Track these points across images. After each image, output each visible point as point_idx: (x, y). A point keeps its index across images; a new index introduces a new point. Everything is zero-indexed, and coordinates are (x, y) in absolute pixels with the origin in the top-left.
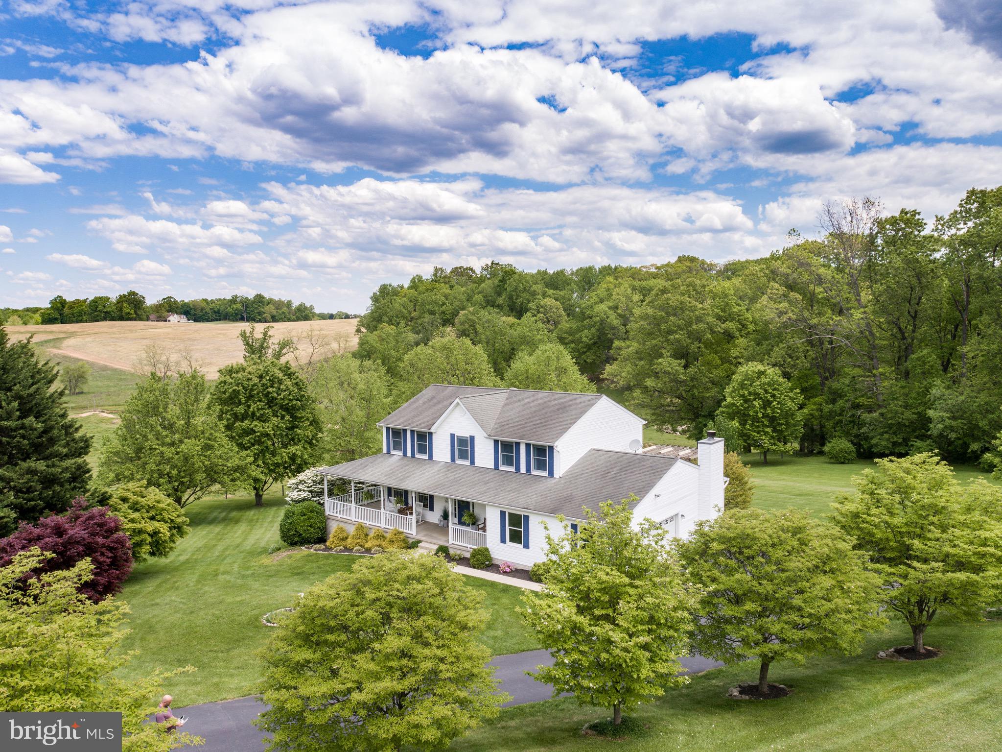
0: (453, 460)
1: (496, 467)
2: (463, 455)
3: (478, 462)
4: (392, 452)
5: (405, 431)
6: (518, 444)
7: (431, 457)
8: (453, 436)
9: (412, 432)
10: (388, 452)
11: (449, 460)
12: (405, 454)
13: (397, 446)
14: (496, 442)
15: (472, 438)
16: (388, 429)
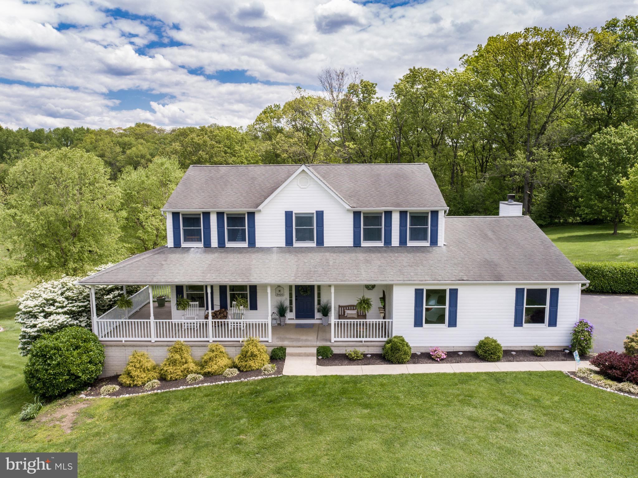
0: (289, 242)
1: (357, 244)
2: (305, 235)
3: (328, 242)
4: (184, 245)
5: (207, 215)
6: (388, 214)
7: (252, 243)
8: (289, 215)
9: (220, 215)
10: (177, 244)
11: (283, 244)
12: (207, 245)
13: (192, 236)
14: (357, 214)
15: (320, 214)
16: (175, 215)
